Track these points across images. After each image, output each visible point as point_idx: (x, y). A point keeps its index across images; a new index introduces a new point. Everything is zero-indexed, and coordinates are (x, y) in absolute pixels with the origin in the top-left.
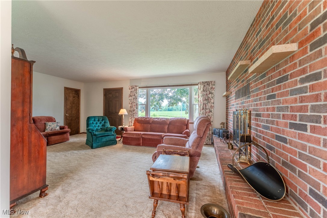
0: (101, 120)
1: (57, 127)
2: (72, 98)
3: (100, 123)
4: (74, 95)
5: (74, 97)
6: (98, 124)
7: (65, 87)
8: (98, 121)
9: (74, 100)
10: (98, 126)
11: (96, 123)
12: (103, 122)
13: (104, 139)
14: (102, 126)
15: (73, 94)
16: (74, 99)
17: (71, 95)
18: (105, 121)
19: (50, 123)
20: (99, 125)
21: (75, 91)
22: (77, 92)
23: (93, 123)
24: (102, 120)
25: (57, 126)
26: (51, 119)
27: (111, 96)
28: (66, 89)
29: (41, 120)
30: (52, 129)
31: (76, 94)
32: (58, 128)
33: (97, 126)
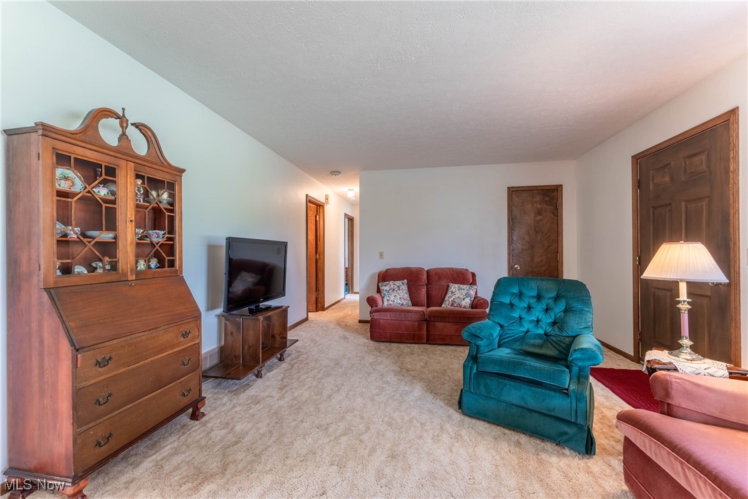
0: (554, 294)
1: (464, 299)
2: (533, 215)
3: (547, 310)
4: (539, 206)
5: (539, 212)
6: (538, 313)
7: (509, 188)
8: (539, 298)
9: (541, 220)
10: (538, 321)
11: (529, 308)
12: (561, 306)
13: (515, 395)
14: (554, 323)
15: (536, 202)
16: (539, 217)
17: (528, 207)
18: (567, 304)
19: (454, 287)
20: (541, 315)
21: (543, 195)
22: (550, 196)
23: (512, 305)
24: (557, 299)
25: (467, 297)
26: (463, 277)
27: (667, 179)
28: (513, 192)
29: (440, 278)
30: (453, 302)
31: (546, 202)
32: (467, 302)
33: (532, 321)
